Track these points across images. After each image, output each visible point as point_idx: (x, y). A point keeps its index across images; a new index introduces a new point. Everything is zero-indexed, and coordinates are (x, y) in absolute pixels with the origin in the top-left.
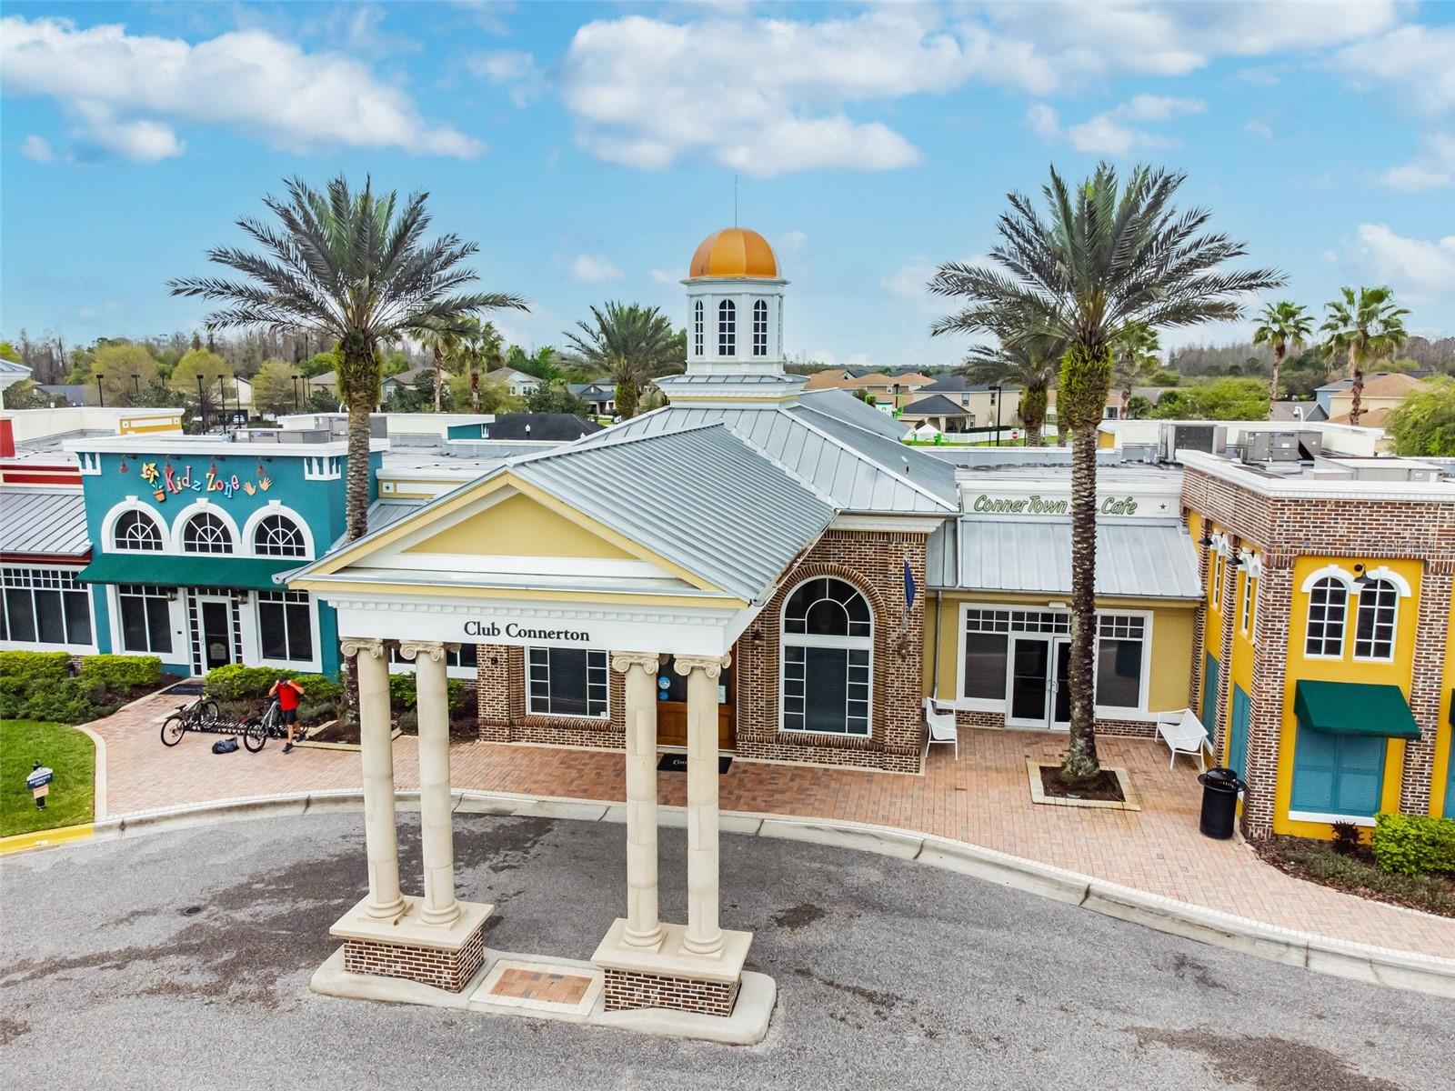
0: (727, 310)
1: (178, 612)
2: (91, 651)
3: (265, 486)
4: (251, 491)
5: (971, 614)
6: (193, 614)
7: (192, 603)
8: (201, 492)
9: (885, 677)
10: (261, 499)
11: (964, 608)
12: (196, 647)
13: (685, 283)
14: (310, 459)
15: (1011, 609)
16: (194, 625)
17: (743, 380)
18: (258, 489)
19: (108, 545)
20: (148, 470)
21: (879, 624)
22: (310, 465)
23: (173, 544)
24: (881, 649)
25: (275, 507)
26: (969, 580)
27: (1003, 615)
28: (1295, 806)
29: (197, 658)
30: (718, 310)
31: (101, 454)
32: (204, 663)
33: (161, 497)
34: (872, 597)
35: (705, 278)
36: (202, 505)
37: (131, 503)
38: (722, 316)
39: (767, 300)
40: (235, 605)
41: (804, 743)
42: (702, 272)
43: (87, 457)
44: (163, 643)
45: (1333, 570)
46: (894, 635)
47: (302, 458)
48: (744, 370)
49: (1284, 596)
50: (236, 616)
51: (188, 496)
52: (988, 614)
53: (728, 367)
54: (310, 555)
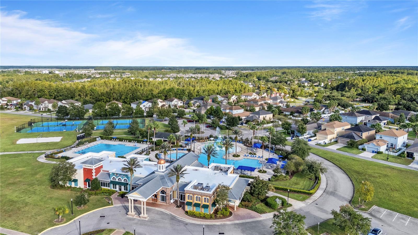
1: (117, 186)
2: (110, 188)
3: (125, 176)
4: (123, 177)
8: (120, 176)
9: (167, 198)
12: (118, 189)
19: (112, 180)
20: (115, 174)
22: (128, 175)
23: (117, 180)
25: (125, 178)
28: (187, 209)
33: (116, 176)
34: (166, 192)
37: (114, 177)
40: (122, 186)
41: (161, 202)
43: (111, 173)
44: (116, 188)
45: (189, 194)
46: (167, 195)
51: (118, 176)
54: (128, 182)
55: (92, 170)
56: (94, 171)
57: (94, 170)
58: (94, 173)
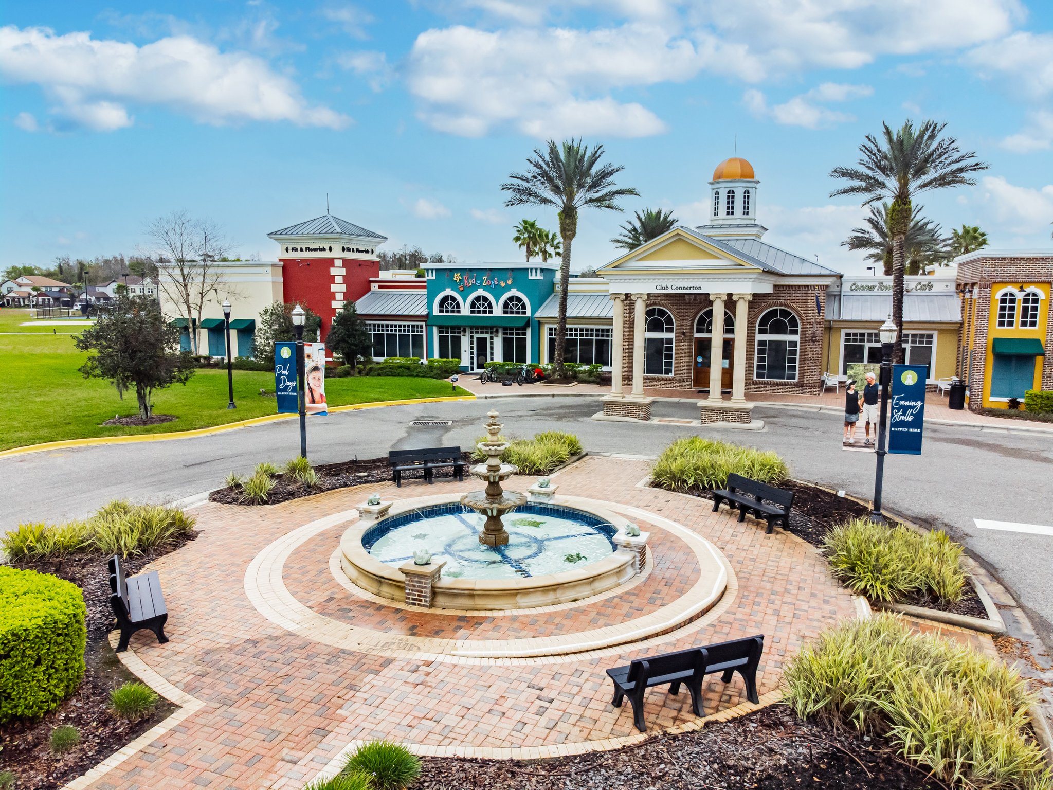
0: (731, 195)
1: (465, 342)
2: (423, 360)
3: (509, 282)
4: (503, 285)
5: (847, 335)
6: (472, 343)
7: (472, 337)
8: (480, 286)
9: (805, 352)
10: (508, 288)
11: (843, 332)
12: (472, 358)
13: (711, 183)
14: (531, 269)
15: (866, 331)
16: (472, 348)
17: (738, 226)
18: (507, 284)
19: (436, 311)
20: (457, 277)
21: (803, 328)
22: (531, 272)
23: (465, 311)
24: (803, 340)
25: (514, 292)
26: (845, 316)
27: (863, 335)
28: (993, 395)
29: (472, 363)
30: (726, 195)
31: (436, 270)
32: (475, 365)
33: (461, 289)
34: (800, 316)
35: (721, 180)
36: (480, 292)
37: (448, 292)
38: (728, 197)
39: (750, 189)
40: (492, 338)
41: (765, 384)
42: (719, 178)
43: (430, 272)
44: (457, 354)
45: (1010, 289)
46: (809, 332)
47: (527, 269)
48: (739, 222)
49: (987, 300)
50: (492, 343)
51: (474, 288)
52: (855, 335)
53: (731, 220)
54: (529, 314)
55: (330, 262)
56: (338, 271)
57: (338, 263)
58: (339, 280)
